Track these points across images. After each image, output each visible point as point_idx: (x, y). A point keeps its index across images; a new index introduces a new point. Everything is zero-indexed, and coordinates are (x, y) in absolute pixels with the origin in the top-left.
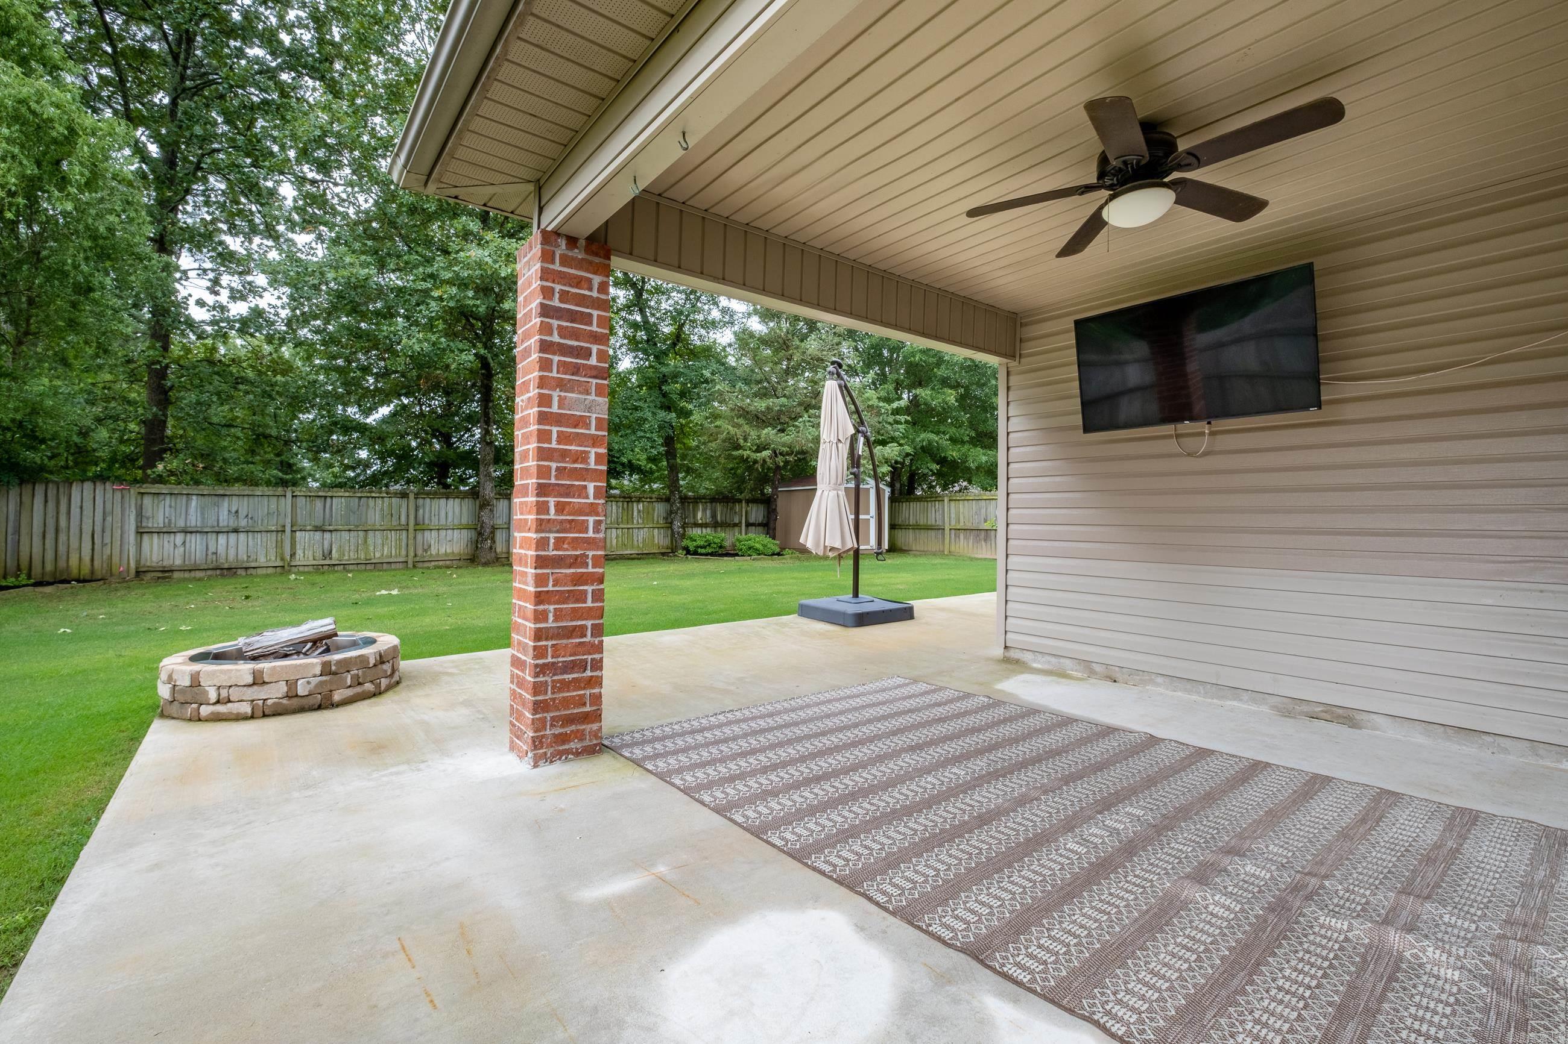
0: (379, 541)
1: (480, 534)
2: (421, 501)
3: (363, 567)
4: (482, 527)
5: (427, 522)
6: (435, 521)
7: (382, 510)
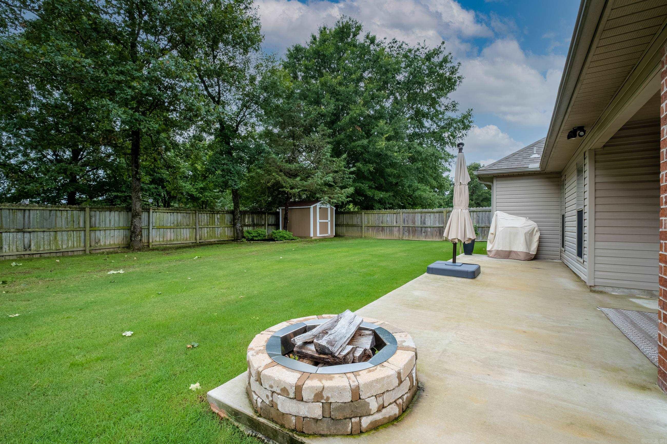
0: (65, 238)
1: (133, 232)
2: (93, 213)
3: (54, 255)
4: (134, 228)
5: (97, 225)
6: (103, 225)
7: (67, 218)
